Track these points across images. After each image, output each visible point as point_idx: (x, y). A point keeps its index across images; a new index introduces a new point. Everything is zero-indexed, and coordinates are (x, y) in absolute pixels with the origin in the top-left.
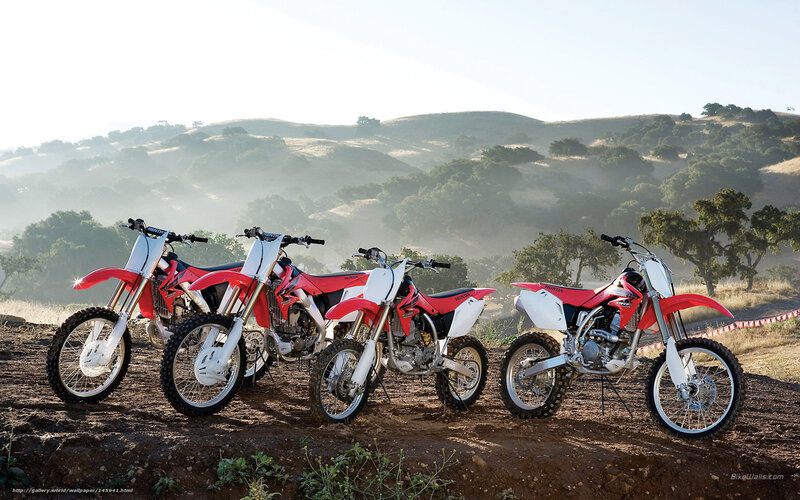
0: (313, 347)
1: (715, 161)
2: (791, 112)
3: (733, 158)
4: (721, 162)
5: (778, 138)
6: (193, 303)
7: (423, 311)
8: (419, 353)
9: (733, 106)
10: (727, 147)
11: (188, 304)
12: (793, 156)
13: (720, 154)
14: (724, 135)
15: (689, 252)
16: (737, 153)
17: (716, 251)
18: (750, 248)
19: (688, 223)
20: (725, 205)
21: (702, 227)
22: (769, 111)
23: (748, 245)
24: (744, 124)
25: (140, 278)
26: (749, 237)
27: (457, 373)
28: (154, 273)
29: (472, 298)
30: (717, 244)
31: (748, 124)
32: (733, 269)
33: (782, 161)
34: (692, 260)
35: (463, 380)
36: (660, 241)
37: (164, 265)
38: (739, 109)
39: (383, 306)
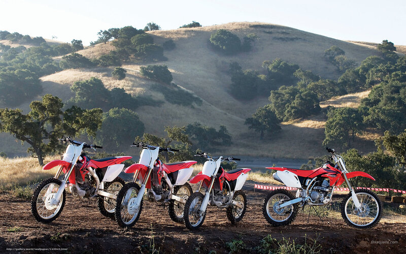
0: (168, 197)
1: (12, 72)
2: (55, 40)
3: (23, 70)
4: (16, 72)
5: (50, 57)
6: (92, 177)
7: (226, 179)
8: (224, 198)
9: (17, 34)
10: (17, 62)
11: (90, 177)
12: (61, 70)
13: (13, 67)
14: (15, 54)
15: (27, 136)
16: (25, 67)
17: (43, 135)
18: (66, 134)
19: (24, 117)
20: (51, 105)
21: (34, 119)
22: (41, 38)
23: (64, 131)
24: (25, 46)
25: (70, 165)
26: (65, 126)
27: (236, 206)
28: (77, 162)
29: (243, 173)
30: (45, 131)
31: (27, 47)
32: (54, 147)
33: (54, 73)
34: (29, 141)
35: (239, 209)
36: (8, 129)
37: (81, 159)
38: (21, 36)
39: (212, 177)
